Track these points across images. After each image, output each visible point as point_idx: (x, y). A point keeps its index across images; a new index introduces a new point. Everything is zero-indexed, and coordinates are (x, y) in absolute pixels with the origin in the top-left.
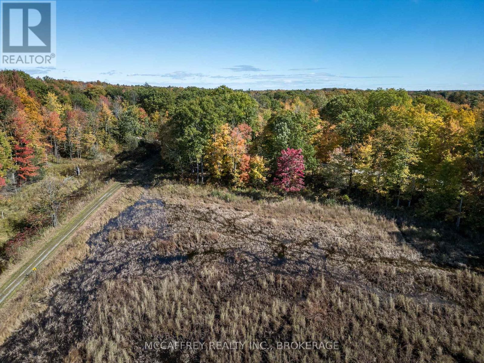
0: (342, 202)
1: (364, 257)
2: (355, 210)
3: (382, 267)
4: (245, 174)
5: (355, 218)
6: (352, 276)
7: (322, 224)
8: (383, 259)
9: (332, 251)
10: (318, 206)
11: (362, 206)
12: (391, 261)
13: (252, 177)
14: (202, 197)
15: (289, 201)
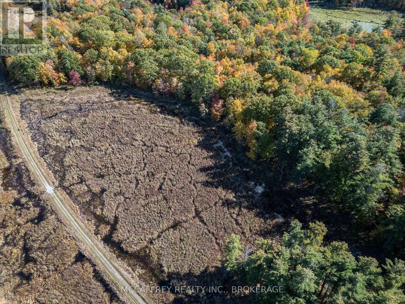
0: (95, 85)
1: (101, 103)
2: (100, 87)
3: (105, 104)
4: (58, 81)
5: (99, 90)
6: (98, 109)
7: (90, 95)
10: (88, 88)
11: (101, 85)
12: (107, 102)
13: (61, 81)
14: (45, 94)
15: (78, 89)
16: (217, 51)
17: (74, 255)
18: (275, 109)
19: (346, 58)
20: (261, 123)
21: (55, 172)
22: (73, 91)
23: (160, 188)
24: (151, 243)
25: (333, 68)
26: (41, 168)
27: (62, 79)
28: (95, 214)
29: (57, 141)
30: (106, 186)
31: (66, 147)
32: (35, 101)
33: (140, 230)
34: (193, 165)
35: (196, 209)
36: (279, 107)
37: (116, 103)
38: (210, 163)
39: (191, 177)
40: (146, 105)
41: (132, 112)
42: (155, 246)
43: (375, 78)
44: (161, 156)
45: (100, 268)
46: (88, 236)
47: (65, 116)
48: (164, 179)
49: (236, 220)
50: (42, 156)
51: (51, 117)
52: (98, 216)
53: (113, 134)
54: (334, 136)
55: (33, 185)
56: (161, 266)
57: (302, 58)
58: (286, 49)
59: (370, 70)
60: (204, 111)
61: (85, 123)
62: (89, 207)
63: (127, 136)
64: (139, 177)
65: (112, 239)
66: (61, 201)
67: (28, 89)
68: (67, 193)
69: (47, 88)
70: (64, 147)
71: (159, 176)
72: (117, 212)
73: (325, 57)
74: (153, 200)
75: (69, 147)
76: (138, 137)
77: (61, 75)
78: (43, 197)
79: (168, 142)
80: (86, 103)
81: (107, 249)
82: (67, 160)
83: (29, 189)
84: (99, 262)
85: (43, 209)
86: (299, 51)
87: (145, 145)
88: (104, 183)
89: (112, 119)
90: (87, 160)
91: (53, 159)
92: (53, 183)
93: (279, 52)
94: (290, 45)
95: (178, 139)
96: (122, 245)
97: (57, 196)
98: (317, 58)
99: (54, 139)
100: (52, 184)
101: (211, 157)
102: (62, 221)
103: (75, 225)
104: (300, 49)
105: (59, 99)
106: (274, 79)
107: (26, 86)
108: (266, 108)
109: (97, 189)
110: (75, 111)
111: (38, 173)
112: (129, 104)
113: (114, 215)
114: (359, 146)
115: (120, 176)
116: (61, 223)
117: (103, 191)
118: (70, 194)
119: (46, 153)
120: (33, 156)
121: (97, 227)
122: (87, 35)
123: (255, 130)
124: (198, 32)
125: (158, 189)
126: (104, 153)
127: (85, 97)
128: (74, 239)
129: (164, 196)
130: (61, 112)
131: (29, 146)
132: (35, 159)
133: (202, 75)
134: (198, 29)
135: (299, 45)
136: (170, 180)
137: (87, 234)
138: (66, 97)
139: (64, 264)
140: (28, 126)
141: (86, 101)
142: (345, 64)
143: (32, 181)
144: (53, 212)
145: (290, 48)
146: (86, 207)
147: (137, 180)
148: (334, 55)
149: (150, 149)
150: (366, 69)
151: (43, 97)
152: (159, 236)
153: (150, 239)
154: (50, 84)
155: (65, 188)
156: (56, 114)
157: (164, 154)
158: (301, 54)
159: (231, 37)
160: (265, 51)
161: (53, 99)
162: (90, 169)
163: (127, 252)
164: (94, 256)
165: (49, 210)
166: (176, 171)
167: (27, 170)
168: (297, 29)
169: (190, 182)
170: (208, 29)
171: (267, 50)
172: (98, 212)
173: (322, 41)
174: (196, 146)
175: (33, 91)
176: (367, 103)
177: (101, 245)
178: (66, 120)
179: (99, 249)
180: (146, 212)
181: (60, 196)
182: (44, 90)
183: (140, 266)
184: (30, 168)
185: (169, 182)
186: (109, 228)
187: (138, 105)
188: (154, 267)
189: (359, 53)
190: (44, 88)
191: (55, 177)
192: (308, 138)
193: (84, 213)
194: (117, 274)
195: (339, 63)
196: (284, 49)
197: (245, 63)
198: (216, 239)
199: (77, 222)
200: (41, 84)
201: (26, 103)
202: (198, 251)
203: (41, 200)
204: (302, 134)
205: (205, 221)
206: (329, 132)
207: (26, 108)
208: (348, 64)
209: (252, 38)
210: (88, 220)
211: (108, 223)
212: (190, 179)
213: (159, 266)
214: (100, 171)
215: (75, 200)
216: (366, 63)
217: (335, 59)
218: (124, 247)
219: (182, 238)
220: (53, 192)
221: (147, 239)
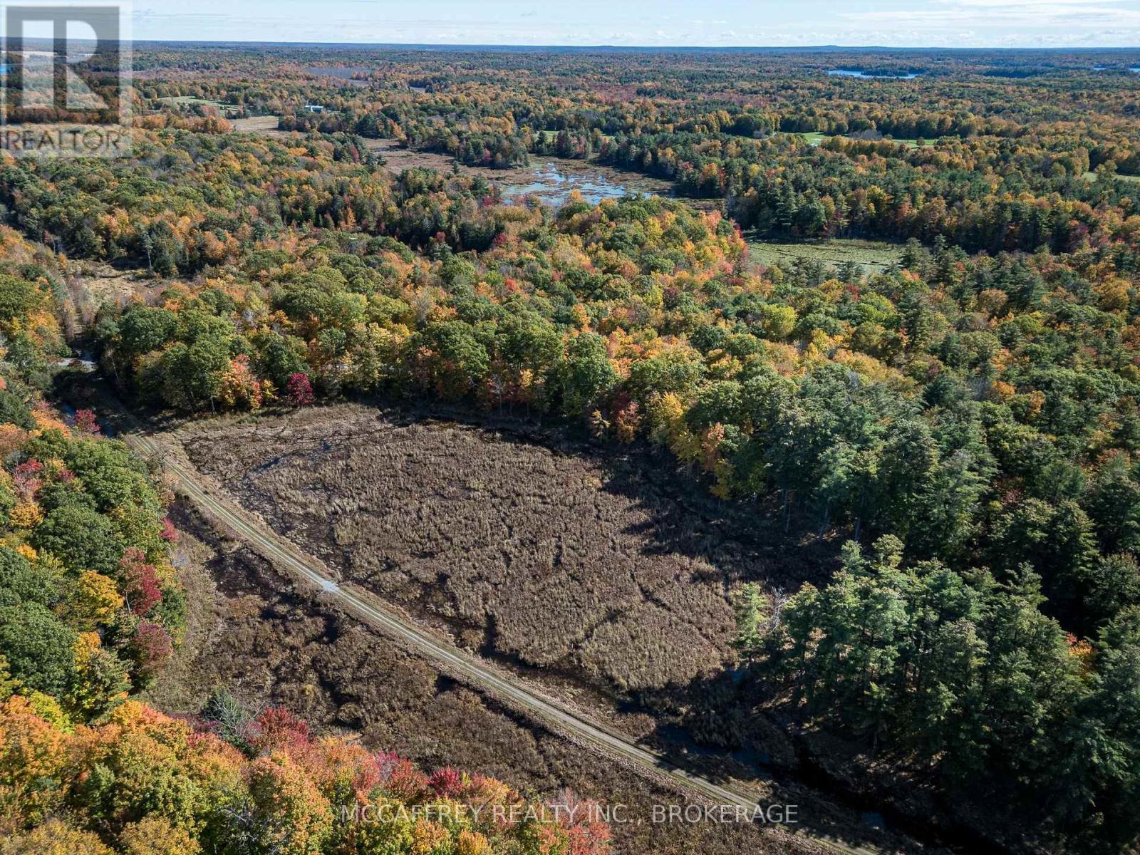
0: (340, 402)
1: (368, 432)
2: (352, 406)
3: (377, 435)
4: (260, 397)
5: (354, 411)
6: (365, 443)
7: (336, 421)
8: (377, 431)
9: (350, 435)
10: (326, 409)
11: (355, 401)
12: (380, 430)
13: (265, 397)
14: (232, 425)
15: (304, 411)
16: (592, 320)
17: (431, 681)
18: (752, 401)
19: (849, 317)
20: (731, 427)
21: (326, 558)
22: (295, 416)
23: (557, 562)
24: (577, 647)
25: (831, 336)
26: (291, 553)
27: (268, 392)
28: (443, 616)
29: (304, 506)
30: (445, 569)
31: (327, 513)
32: (215, 440)
33: (547, 629)
34: (607, 520)
35: (642, 589)
36: (758, 395)
37: (403, 430)
38: (642, 516)
39: (613, 541)
40: (467, 430)
41: (442, 443)
42: (588, 651)
43: (913, 347)
44: (535, 512)
45: (493, 693)
46: (447, 650)
47: (300, 462)
48: (560, 548)
49: (727, 599)
50: (283, 534)
51: (265, 467)
52: (452, 618)
53: (421, 485)
54: (873, 428)
55: (289, 582)
56: (611, 679)
57: (768, 322)
58: (732, 310)
59: (900, 335)
60: (602, 427)
61: (347, 469)
62: (425, 606)
63: (449, 484)
64: (507, 549)
65: (496, 650)
66: (363, 601)
67: (189, 418)
68: (367, 589)
69: (235, 413)
70: (323, 514)
71: (548, 542)
72: (487, 607)
73: (811, 317)
74: (551, 582)
75: (336, 513)
76: (474, 483)
77: (268, 383)
78: (321, 598)
79: (540, 487)
80: (334, 435)
81: (494, 666)
82: (344, 533)
83: (283, 591)
84: (489, 686)
85: (330, 619)
86: (758, 311)
87: (495, 496)
88: (439, 563)
89: (405, 458)
90: (386, 531)
91: (308, 536)
92: (331, 575)
93: (718, 316)
94: (736, 302)
95: (560, 480)
96: (522, 656)
97: (351, 594)
98: (797, 321)
99: (295, 503)
100: (330, 577)
101: (640, 507)
102: (382, 633)
103: (413, 637)
104: (759, 306)
105: (269, 433)
106: (728, 356)
107: (182, 414)
108: (734, 400)
109: (429, 576)
110: (314, 451)
111: (289, 561)
112: (430, 430)
113: (483, 612)
114: (920, 433)
115: (467, 550)
116: (380, 636)
117: (442, 578)
118: (376, 588)
119: (289, 528)
120: (264, 534)
121: (458, 635)
122: (308, 303)
123: (721, 440)
124: (538, 290)
125: (555, 565)
126: (414, 515)
127: (328, 426)
128: (419, 657)
129: (570, 575)
130: (285, 455)
131: (244, 519)
132: (271, 539)
133: (585, 360)
134: (537, 285)
135: (755, 301)
136: (573, 548)
137: (444, 648)
138: (285, 428)
139: (419, 697)
140: (224, 486)
141: (331, 432)
142: (850, 328)
143: (282, 578)
144: (354, 621)
145: (738, 308)
146: (419, 607)
147: (505, 554)
148: (827, 313)
149: (509, 501)
150: (892, 333)
151: (234, 432)
152: (588, 636)
153: (572, 642)
154: (242, 405)
155: (359, 582)
156: (276, 461)
157: (541, 507)
158: (763, 315)
159: (614, 295)
160: (694, 315)
161: (254, 434)
162: (399, 545)
163: (535, 666)
164: (472, 677)
165: (344, 620)
166: (578, 534)
167: (262, 559)
168: (739, 276)
169: (614, 549)
170: (558, 284)
171: (695, 312)
172: (450, 612)
173: (794, 293)
174: (600, 490)
175: (202, 423)
176: (911, 381)
177: (479, 661)
178: (305, 468)
179: (478, 667)
180: (545, 602)
181: (358, 595)
182: (228, 420)
183: (568, 684)
184: (267, 555)
185: (572, 552)
186: (482, 634)
187: (451, 431)
188: (597, 683)
189: (871, 308)
190: (228, 414)
191: (328, 565)
192: (829, 433)
193: (420, 617)
194: (531, 699)
195: (839, 326)
196: (727, 310)
197: (659, 336)
198: (700, 629)
199: (414, 632)
200: (220, 407)
201: (196, 445)
202: (673, 649)
203: (319, 605)
204: (816, 428)
205: (668, 604)
206: (862, 421)
207: (200, 453)
208: (855, 329)
209: (657, 294)
210: (434, 627)
211: (476, 626)
212: (611, 544)
213: (607, 681)
214: (420, 547)
215: (391, 597)
216: (889, 324)
217: (830, 319)
218: (527, 657)
219: (634, 634)
220: (337, 589)
221: (568, 643)
